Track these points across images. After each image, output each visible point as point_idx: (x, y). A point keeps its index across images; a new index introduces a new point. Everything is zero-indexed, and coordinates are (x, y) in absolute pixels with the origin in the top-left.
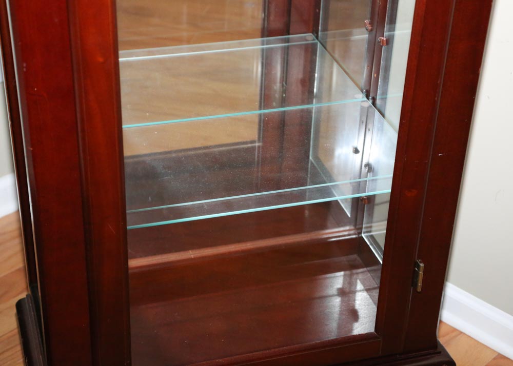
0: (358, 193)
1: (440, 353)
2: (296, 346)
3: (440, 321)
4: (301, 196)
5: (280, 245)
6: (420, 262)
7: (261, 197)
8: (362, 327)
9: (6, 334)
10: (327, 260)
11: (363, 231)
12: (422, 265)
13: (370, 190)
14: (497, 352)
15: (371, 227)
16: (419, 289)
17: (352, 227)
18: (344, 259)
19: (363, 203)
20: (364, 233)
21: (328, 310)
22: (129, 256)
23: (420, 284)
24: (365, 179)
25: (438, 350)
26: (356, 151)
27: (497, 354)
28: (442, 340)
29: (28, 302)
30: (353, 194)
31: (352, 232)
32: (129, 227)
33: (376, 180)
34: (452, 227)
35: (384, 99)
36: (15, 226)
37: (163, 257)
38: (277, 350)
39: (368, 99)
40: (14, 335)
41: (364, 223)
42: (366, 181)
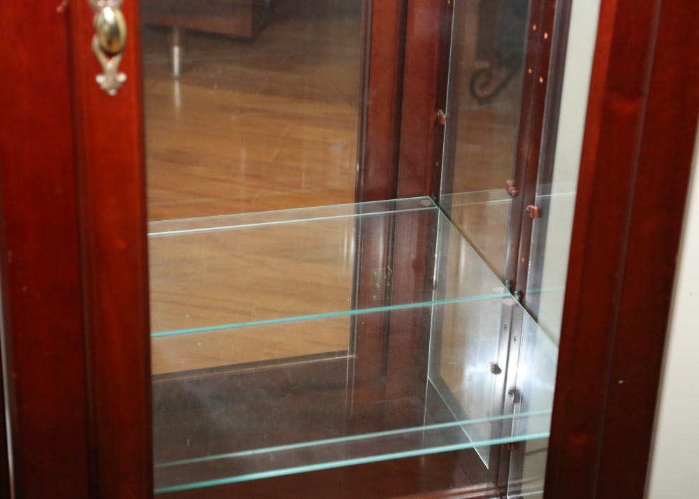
0: (500, 437)
4: (414, 442)
11: (508, 491)
13: (517, 433)
15: (520, 485)
17: (492, 485)
19: (509, 448)
20: (510, 494)
24: (510, 416)
26: (496, 370)
32: (156, 491)
33: (526, 417)
35: (537, 294)
39: (512, 293)
41: (509, 478)
42: (511, 419)
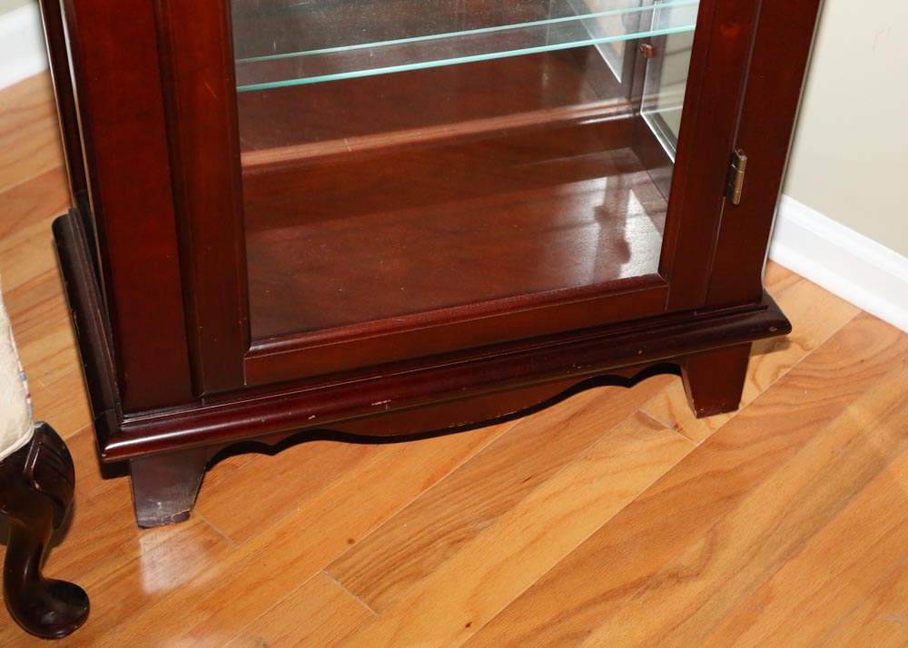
0: (638, 32)
1: (767, 307)
2: (526, 297)
3: (768, 259)
4: (538, 37)
5: (499, 132)
6: (741, 154)
7: (467, 40)
8: (636, 267)
9: (40, 276)
10: (580, 156)
11: (642, 107)
12: (743, 158)
13: (658, 25)
14: (860, 309)
15: (656, 99)
16: (736, 201)
17: (624, 100)
18: (607, 156)
19: (645, 56)
20: (644, 110)
21: (579, 240)
22: (241, 149)
23: (738, 191)
24: (651, 7)
25: (763, 304)
27: (860, 312)
28: (770, 288)
29: (72, 220)
30: (628, 33)
31: (623, 108)
32: (240, 88)
33: (669, 8)
34: (799, 92)
36: (43, 97)
37: (301, 150)
38: (492, 303)
40: (52, 279)
41: (644, 92)
42: (652, 10)
